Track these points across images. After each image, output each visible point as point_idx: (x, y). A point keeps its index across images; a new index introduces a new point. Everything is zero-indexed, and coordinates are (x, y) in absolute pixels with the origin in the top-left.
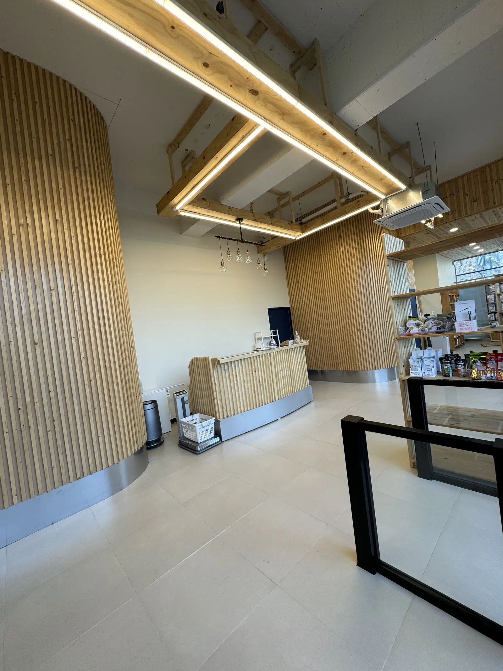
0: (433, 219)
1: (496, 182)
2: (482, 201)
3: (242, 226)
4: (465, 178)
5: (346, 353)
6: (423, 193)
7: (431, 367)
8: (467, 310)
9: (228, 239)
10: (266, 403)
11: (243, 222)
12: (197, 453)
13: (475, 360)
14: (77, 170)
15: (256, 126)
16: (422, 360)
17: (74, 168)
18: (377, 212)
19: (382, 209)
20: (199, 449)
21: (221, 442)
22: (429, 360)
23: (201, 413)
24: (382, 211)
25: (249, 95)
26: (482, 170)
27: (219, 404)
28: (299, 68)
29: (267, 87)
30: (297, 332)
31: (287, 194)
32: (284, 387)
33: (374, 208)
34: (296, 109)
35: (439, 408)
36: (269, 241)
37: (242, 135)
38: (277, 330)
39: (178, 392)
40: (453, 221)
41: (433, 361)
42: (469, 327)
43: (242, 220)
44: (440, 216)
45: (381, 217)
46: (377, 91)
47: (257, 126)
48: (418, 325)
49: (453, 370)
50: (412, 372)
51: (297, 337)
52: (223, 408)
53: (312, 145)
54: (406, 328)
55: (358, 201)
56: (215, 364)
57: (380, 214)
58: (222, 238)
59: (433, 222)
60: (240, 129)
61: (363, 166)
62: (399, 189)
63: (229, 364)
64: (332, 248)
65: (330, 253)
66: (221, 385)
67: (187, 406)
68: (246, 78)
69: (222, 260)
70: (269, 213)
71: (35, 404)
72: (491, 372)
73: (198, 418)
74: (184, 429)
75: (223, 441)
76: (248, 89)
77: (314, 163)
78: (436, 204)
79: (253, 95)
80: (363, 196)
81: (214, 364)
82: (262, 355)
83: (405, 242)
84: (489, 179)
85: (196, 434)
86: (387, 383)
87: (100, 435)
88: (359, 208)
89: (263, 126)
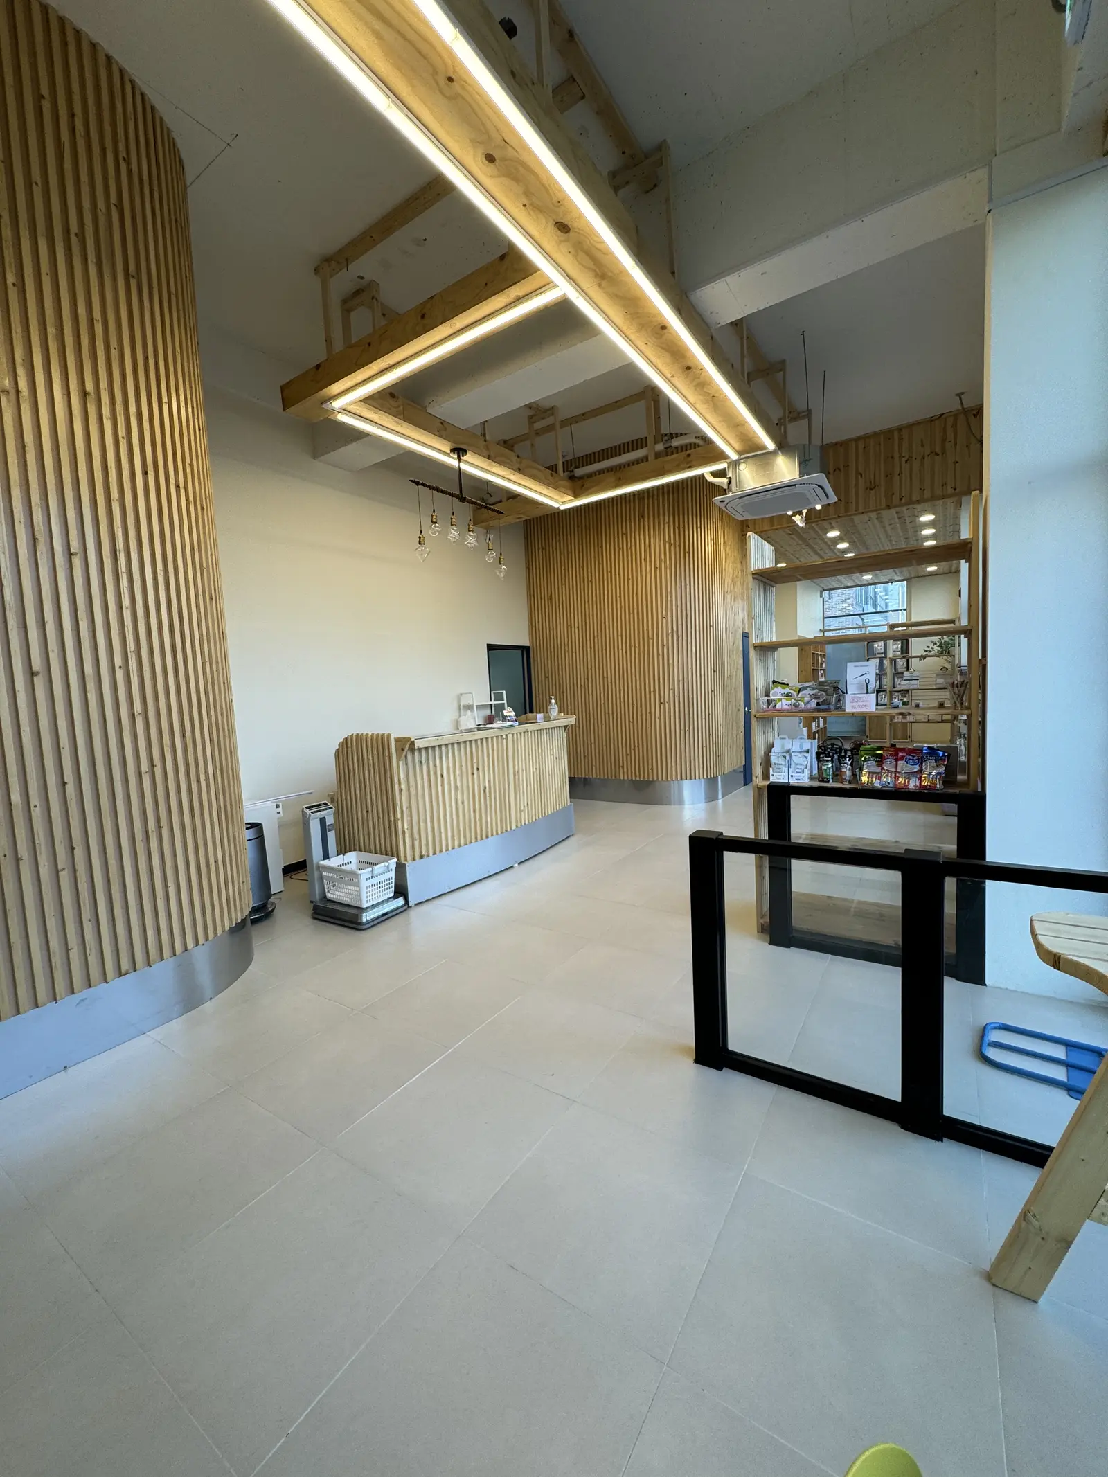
0: (804, 511)
1: (906, 462)
2: (883, 489)
3: (464, 467)
4: (861, 445)
5: (635, 746)
6: (800, 463)
7: (803, 767)
8: (864, 678)
9: (434, 489)
10: (495, 833)
11: (465, 458)
12: (359, 927)
13: (867, 757)
14: (133, 282)
15: (547, 285)
16: (791, 756)
17: (127, 275)
18: (719, 482)
19: (730, 478)
20: (364, 920)
21: (407, 906)
22: (799, 755)
23: (360, 850)
24: (730, 482)
25: (551, 229)
26: (888, 434)
27: (406, 831)
28: (627, 183)
29: (588, 224)
30: (553, 697)
31: (551, 411)
32: (527, 804)
33: (715, 474)
34: (629, 275)
35: (804, 836)
36: (501, 501)
37: (516, 294)
38: (504, 692)
39: (313, 807)
40: (835, 518)
41: (807, 758)
42: (864, 703)
43: (464, 452)
44: (818, 507)
45: (726, 494)
46: (762, 274)
47: (551, 285)
48: (788, 695)
49: (835, 775)
50: (773, 775)
51: (554, 709)
52: (413, 840)
53: (639, 343)
54: (768, 700)
55: (689, 455)
56: (403, 749)
57: (725, 487)
58: (423, 484)
59: (804, 515)
60: (516, 283)
61: (713, 396)
62: (764, 447)
63: (430, 751)
64: (625, 536)
65: (621, 546)
66: (413, 791)
67: (331, 836)
68: (555, 200)
69: (421, 532)
70: (505, 442)
71: (32, 808)
72: (888, 776)
73: (354, 861)
74: (325, 882)
75: (410, 904)
76: (554, 220)
77: (631, 368)
78: (819, 486)
79: (559, 232)
80: (699, 446)
81: (400, 749)
82: (492, 738)
83: (776, 550)
84: (896, 455)
85: (359, 891)
86: (702, 805)
87: (171, 883)
88: (690, 467)
89: (562, 289)
